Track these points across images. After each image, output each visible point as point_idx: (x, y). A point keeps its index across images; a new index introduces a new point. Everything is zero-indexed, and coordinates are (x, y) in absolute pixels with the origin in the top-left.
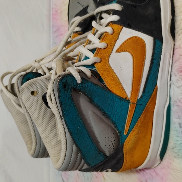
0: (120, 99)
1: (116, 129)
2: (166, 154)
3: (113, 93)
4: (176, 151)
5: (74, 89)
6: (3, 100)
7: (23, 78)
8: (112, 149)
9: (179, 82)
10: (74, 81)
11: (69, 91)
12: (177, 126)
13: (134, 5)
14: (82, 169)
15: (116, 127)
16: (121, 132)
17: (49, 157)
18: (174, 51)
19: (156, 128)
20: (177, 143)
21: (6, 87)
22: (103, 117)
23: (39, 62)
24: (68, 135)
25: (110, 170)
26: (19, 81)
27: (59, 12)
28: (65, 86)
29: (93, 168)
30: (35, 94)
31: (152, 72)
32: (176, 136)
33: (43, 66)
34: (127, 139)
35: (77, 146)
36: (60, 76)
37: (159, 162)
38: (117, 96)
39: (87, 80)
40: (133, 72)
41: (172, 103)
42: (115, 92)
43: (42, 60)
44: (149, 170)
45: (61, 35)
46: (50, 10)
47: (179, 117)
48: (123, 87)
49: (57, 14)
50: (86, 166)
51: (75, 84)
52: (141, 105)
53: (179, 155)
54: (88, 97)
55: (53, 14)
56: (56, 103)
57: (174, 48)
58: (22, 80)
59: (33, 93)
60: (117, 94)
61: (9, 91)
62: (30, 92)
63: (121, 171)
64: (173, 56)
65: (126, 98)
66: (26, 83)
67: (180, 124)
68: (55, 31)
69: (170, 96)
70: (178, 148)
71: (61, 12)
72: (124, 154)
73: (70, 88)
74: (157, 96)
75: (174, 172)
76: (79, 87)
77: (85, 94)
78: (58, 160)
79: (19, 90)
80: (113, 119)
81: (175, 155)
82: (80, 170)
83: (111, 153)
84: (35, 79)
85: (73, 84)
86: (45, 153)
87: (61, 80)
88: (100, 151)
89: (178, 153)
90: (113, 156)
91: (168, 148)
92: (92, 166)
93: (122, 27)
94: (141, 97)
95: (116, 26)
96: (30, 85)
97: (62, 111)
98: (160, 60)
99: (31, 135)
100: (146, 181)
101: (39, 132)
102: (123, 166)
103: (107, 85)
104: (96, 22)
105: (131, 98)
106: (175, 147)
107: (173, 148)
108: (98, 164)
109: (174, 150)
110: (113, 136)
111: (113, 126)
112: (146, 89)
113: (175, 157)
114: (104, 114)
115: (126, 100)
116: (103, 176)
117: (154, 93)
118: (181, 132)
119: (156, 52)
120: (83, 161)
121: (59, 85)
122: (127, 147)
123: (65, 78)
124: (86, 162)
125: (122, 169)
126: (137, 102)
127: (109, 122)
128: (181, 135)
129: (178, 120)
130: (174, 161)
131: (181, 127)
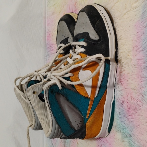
0: (84, 97)
1: (81, 115)
2: (112, 129)
3: (80, 94)
4: (117, 128)
5: (58, 93)
6: (16, 94)
7: (28, 84)
8: (79, 127)
10: (58, 88)
11: (54, 94)
12: (118, 113)
13: (93, 43)
14: (62, 137)
15: (81, 114)
16: (85, 117)
17: (43, 130)
18: (117, 69)
19: (105, 115)
20: (118, 123)
21: (18, 87)
22: (74, 108)
23: (38, 72)
24: (53, 119)
25: (78, 138)
26: (26, 85)
27: (51, 35)
28: (52, 92)
29: (68, 137)
30: (35, 93)
31: (103, 82)
32: (117, 119)
33: (40, 75)
34: (88, 121)
35: (58, 125)
36: (49, 86)
37: (108, 134)
38: (83, 96)
39: (65, 88)
40: (92, 82)
41: (115, 100)
42: (81, 94)
43: (40, 70)
44: (103, 139)
45: (52, 50)
46: (45, 34)
47: (119, 109)
48: (86, 91)
49: (50, 36)
50: (63, 136)
51: (58, 90)
52: (97, 101)
54: (65, 97)
55: (47, 36)
56: (47, 101)
57: (117, 68)
58: (28, 85)
59: (34, 93)
60: (82, 95)
61: (19, 89)
62: (33, 92)
63: (85, 139)
64: (116, 73)
65: (88, 97)
66: (30, 87)
67: (120, 112)
68: (49, 48)
69: (114, 95)
70: (118, 127)
71: (53, 35)
72: (86, 129)
73: (55, 92)
74: (107, 96)
76: (60, 92)
77: (64, 96)
78: (48, 132)
79: (26, 90)
80: (80, 110)
81: (117, 130)
82: (60, 138)
83: (79, 129)
84: (35, 84)
85: (57, 90)
86: (40, 127)
87: (50, 88)
88: (72, 128)
89: (118, 130)
90: (79, 131)
91: (113, 126)
92: (67, 136)
93: (86, 55)
94: (97, 97)
95: (83, 55)
96: (33, 88)
97: (50, 105)
98: (109, 75)
99: (32, 116)
100: (101, 145)
101: (37, 115)
102: (86, 136)
103: (77, 90)
104: (72, 50)
105: (91, 97)
107: (116, 126)
108: (71, 135)
109: (116, 127)
110: (79, 119)
111: (80, 113)
112: (100, 92)
113: (117, 132)
114: (75, 106)
115: (88, 98)
116: (77, 142)
117: (104, 94)
118: (120, 117)
119: (106, 70)
120: (62, 133)
121: (49, 91)
122: (88, 126)
123: (52, 87)
124: (64, 134)
125: (85, 138)
126: (94, 100)
127: (78, 111)
128: (120, 119)
129: (118, 110)
130: (116, 134)
131: (120, 114)
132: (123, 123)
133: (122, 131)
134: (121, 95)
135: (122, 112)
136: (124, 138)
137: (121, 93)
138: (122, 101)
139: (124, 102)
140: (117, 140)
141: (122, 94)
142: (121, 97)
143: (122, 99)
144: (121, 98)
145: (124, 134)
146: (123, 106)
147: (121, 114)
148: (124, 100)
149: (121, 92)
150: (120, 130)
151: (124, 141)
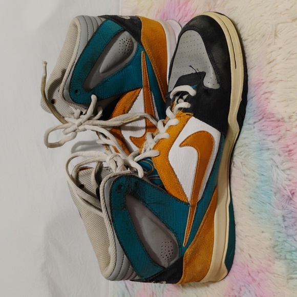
4: (278, 251)
8: (169, 260)
9: (284, 164)
12: (280, 218)
20: (279, 240)
32: (277, 232)
47: (283, 208)
50: (137, 278)
53: (281, 255)
67: (283, 216)
70: (280, 247)
75: (275, 276)
81: (277, 255)
89: (281, 254)
102: (182, 278)
106: (277, 245)
109: (275, 249)
113: (277, 258)
118: (284, 227)
125: (180, 281)
128: (284, 230)
129: (280, 211)
130: (274, 263)
131: (284, 221)
132: (290, 239)
133: (288, 256)
134: (287, 178)
135: (289, 216)
136: (294, 271)
137: (288, 175)
138: (291, 192)
139: (293, 193)
140: (276, 275)
141: (290, 177)
142: (288, 183)
143: (290, 188)
144: (288, 186)
145: (294, 262)
146: (293, 202)
147: (286, 219)
148: (294, 188)
149: (288, 172)
150: (285, 256)
151: (292, 278)
